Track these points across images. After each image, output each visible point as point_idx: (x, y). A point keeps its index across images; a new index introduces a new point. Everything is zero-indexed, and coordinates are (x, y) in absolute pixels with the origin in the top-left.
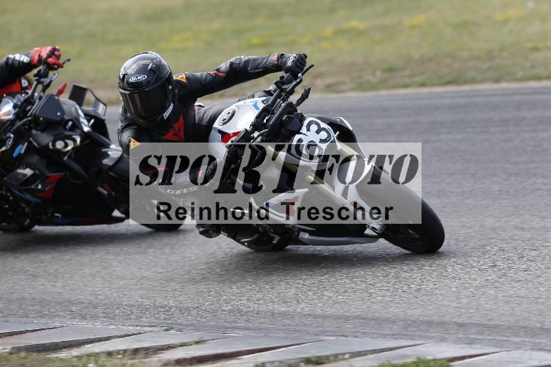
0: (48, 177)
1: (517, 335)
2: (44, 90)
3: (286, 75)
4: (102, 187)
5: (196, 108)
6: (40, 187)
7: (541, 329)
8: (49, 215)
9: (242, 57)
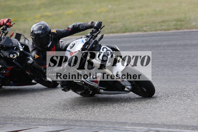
0: (7, 68)
1: (107, 124)
2: (5, 35)
3: (94, 30)
4: (28, 72)
5: (60, 42)
6: (4, 72)
7: (116, 122)
8: (8, 82)
9: (77, 23)
